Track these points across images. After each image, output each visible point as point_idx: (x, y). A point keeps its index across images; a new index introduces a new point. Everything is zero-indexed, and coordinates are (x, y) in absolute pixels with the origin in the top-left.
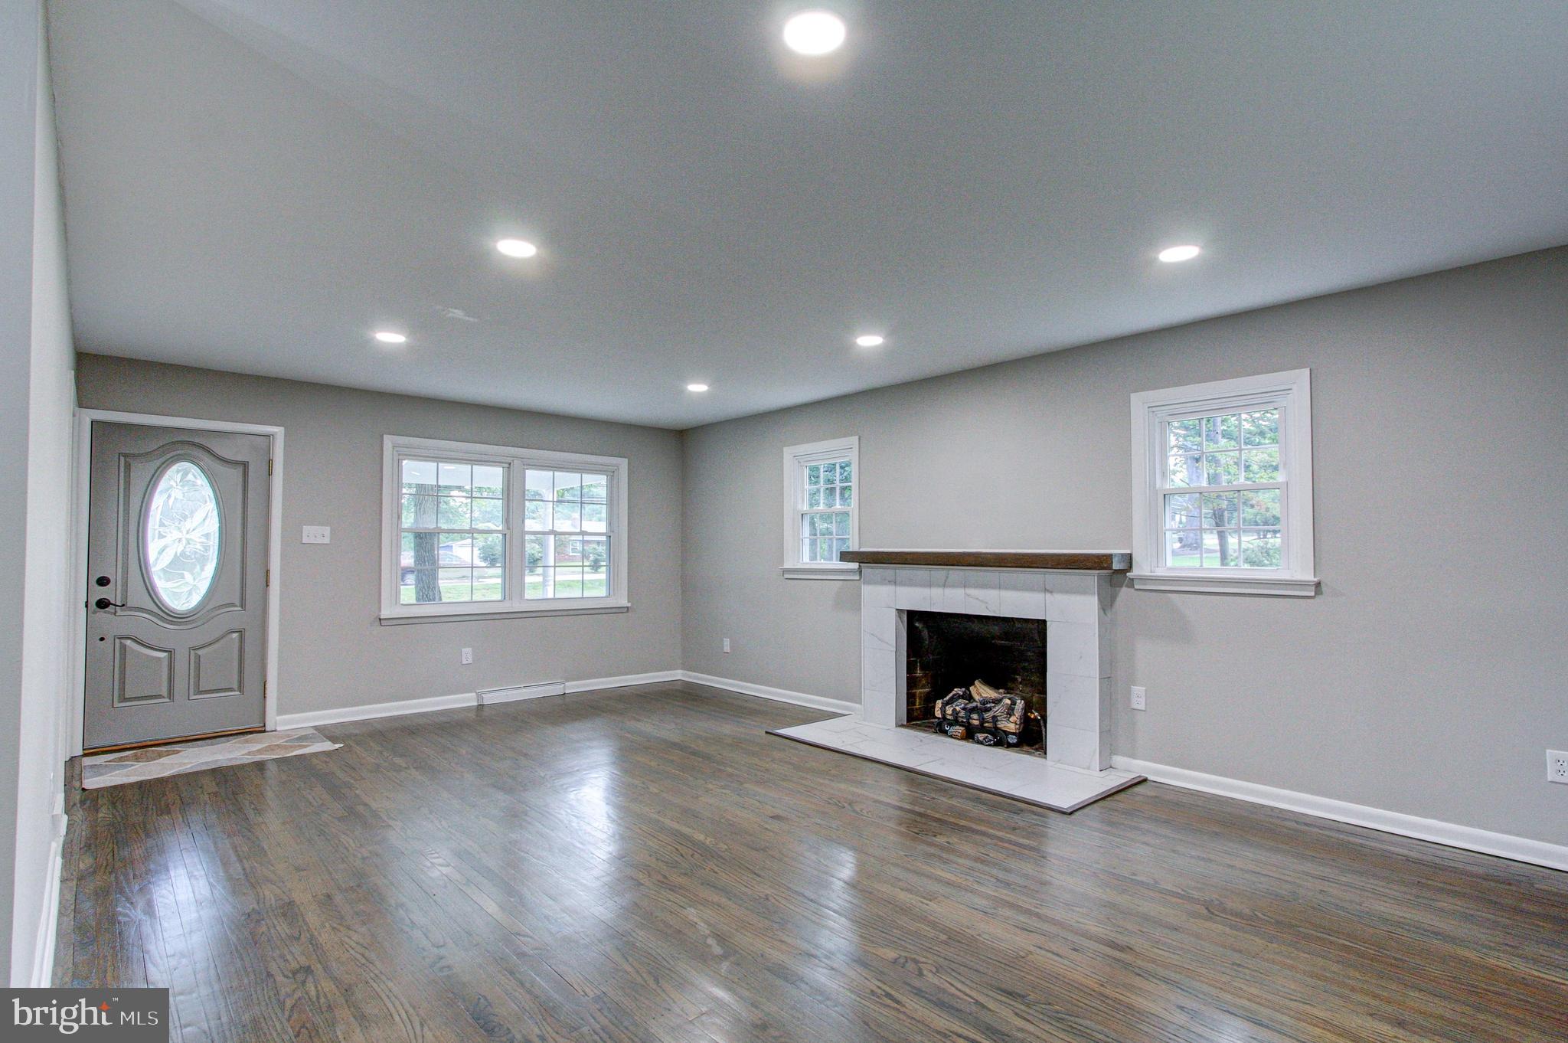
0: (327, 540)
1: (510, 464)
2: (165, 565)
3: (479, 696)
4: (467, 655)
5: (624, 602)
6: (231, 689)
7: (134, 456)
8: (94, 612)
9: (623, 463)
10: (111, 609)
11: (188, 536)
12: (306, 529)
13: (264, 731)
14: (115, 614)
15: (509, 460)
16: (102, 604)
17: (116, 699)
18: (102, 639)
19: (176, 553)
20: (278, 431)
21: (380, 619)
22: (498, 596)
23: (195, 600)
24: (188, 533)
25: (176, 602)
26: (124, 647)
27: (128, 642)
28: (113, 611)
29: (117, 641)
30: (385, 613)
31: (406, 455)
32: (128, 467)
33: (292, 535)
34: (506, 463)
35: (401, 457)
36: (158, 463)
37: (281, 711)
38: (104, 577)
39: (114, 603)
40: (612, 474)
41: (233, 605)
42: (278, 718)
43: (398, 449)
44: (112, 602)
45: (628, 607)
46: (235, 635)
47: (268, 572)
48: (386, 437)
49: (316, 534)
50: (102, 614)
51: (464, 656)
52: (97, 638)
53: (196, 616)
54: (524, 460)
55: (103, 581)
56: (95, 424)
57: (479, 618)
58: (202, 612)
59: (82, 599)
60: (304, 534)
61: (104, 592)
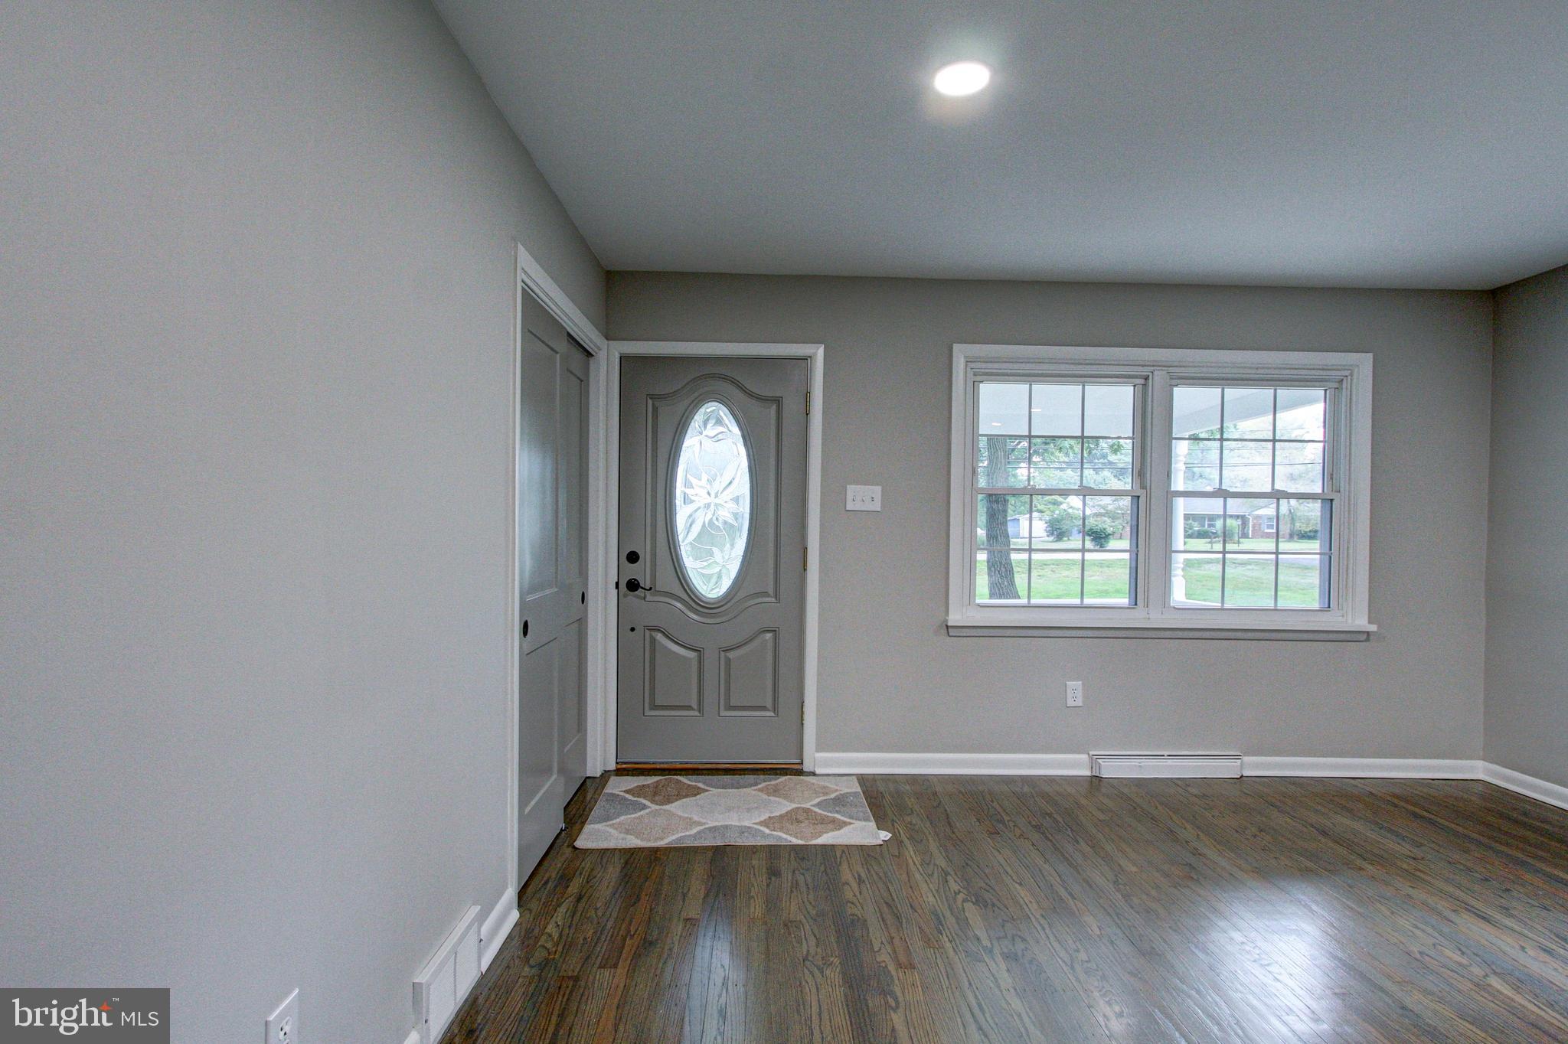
0: (877, 506)
1: (1146, 378)
2: (693, 538)
3: (1094, 760)
4: (1075, 692)
5: (1360, 621)
6: (763, 708)
7: (661, 397)
8: (625, 596)
9: (1363, 364)
10: (640, 592)
11: (717, 501)
12: (852, 490)
13: (800, 772)
14: (645, 598)
15: (1145, 371)
16: (633, 585)
17: (646, 709)
18: (633, 629)
19: (704, 522)
20: (817, 351)
21: (947, 626)
22: (1124, 601)
23: (726, 584)
24: (716, 496)
25: (705, 587)
26: (653, 641)
27: (659, 636)
28: (643, 595)
29: (647, 632)
30: (955, 618)
31: (986, 374)
32: (655, 409)
33: (834, 497)
34: (1140, 377)
35: (978, 378)
36: (686, 402)
37: (820, 748)
38: (631, 552)
39: (643, 586)
40: (1336, 388)
41: (765, 594)
42: (818, 755)
43: (973, 365)
44: (641, 585)
45: (1368, 633)
46: (769, 636)
47: (805, 549)
48: (956, 347)
49: (864, 497)
50: (632, 598)
51: (1070, 693)
52: (627, 628)
53: (726, 607)
54: (1171, 369)
55: (633, 557)
56: (624, 359)
57: (1090, 633)
58: (733, 601)
59: (613, 578)
60: (849, 497)
61: (634, 571)
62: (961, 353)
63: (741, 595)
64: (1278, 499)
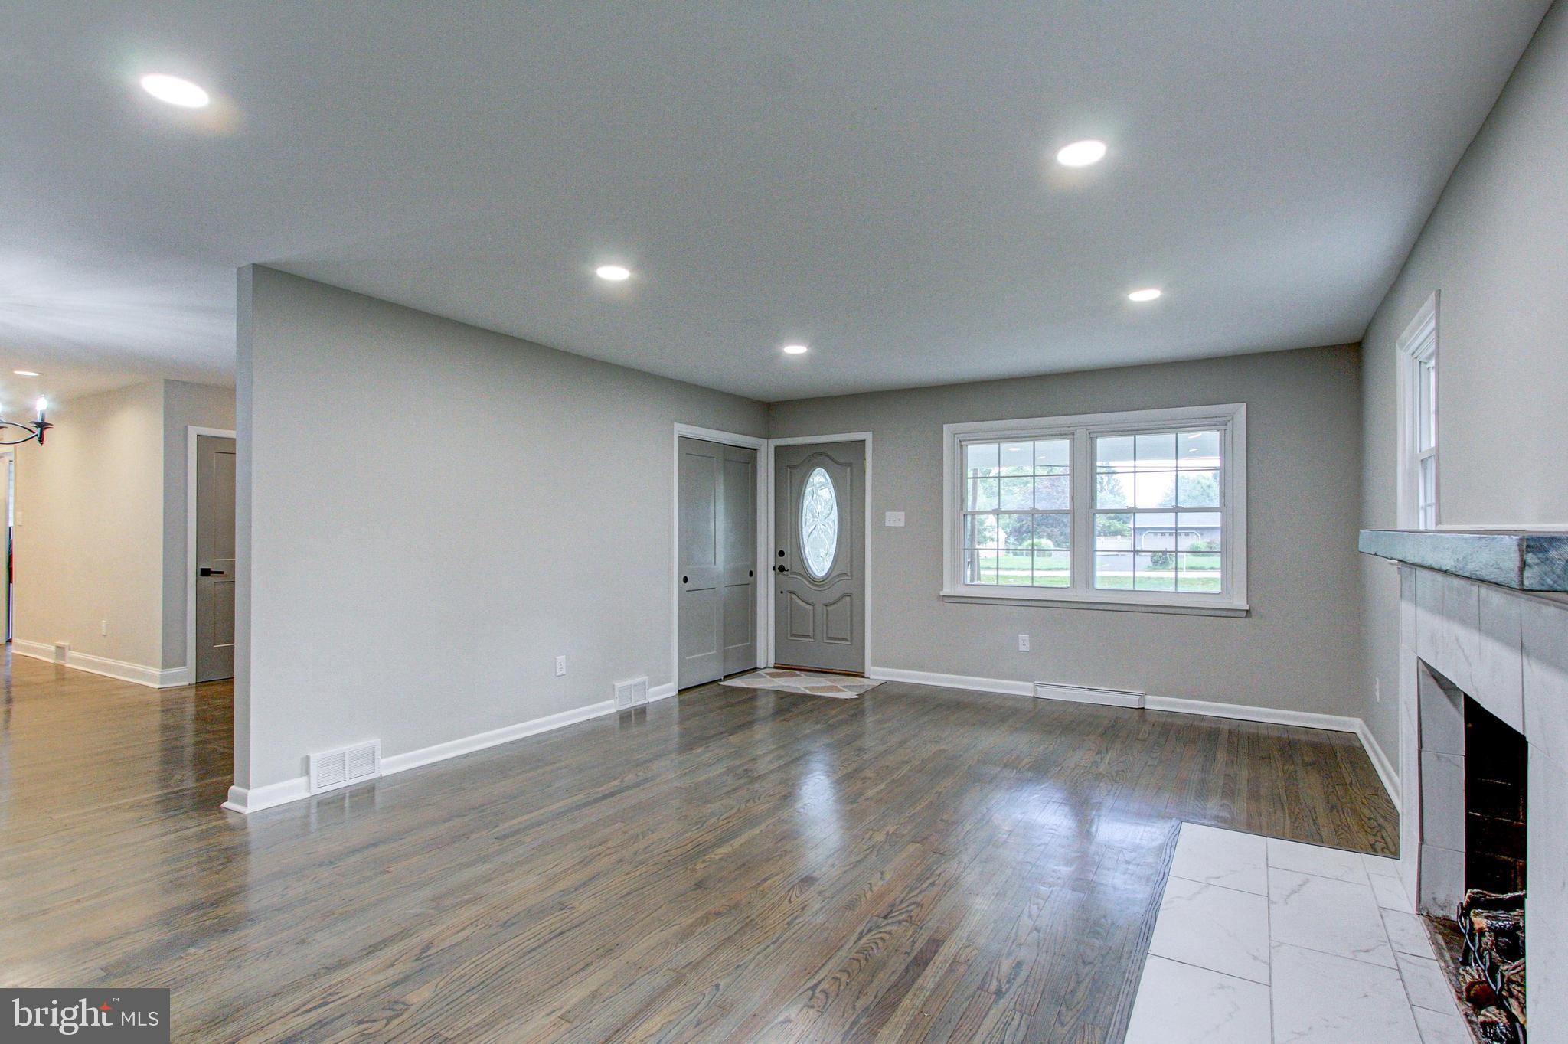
0: (902, 524)
1: (1075, 435)
3: (1035, 686)
4: (1024, 641)
5: (1242, 603)
6: (846, 639)
7: (795, 467)
8: (778, 574)
9: (1238, 412)
10: (784, 572)
12: (888, 515)
13: (862, 676)
14: (786, 576)
15: (1073, 430)
16: (782, 569)
17: (789, 635)
18: (782, 592)
20: (868, 436)
21: (943, 596)
23: (826, 569)
25: (816, 571)
26: (792, 600)
27: (794, 597)
28: (786, 574)
29: (788, 594)
30: (947, 591)
31: (968, 440)
32: (791, 475)
33: (879, 519)
34: (1072, 434)
35: (965, 442)
36: (807, 468)
37: (874, 664)
38: (781, 551)
40: (1225, 429)
41: (846, 573)
42: (872, 668)
43: (956, 436)
44: (785, 569)
45: (1247, 610)
46: (848, 599)
47: (864, 549)
48: (944, 426)
49: (895, 519)
50: (781, 576)
51: (1021, 642)
52: (779, 592)
53: (826, 581)
54: (1088, 428)
55: (781, 554)
56: (776, 448)
57: (1036, 604)
58: (830, 577)
59: (772, 564)
60: (887, 518)
61: (782, 561)
62: (947, 429)
63: (834, 574)
64: (1176, 513)
